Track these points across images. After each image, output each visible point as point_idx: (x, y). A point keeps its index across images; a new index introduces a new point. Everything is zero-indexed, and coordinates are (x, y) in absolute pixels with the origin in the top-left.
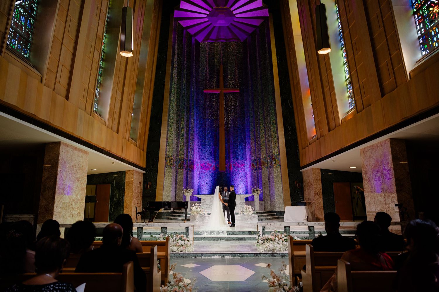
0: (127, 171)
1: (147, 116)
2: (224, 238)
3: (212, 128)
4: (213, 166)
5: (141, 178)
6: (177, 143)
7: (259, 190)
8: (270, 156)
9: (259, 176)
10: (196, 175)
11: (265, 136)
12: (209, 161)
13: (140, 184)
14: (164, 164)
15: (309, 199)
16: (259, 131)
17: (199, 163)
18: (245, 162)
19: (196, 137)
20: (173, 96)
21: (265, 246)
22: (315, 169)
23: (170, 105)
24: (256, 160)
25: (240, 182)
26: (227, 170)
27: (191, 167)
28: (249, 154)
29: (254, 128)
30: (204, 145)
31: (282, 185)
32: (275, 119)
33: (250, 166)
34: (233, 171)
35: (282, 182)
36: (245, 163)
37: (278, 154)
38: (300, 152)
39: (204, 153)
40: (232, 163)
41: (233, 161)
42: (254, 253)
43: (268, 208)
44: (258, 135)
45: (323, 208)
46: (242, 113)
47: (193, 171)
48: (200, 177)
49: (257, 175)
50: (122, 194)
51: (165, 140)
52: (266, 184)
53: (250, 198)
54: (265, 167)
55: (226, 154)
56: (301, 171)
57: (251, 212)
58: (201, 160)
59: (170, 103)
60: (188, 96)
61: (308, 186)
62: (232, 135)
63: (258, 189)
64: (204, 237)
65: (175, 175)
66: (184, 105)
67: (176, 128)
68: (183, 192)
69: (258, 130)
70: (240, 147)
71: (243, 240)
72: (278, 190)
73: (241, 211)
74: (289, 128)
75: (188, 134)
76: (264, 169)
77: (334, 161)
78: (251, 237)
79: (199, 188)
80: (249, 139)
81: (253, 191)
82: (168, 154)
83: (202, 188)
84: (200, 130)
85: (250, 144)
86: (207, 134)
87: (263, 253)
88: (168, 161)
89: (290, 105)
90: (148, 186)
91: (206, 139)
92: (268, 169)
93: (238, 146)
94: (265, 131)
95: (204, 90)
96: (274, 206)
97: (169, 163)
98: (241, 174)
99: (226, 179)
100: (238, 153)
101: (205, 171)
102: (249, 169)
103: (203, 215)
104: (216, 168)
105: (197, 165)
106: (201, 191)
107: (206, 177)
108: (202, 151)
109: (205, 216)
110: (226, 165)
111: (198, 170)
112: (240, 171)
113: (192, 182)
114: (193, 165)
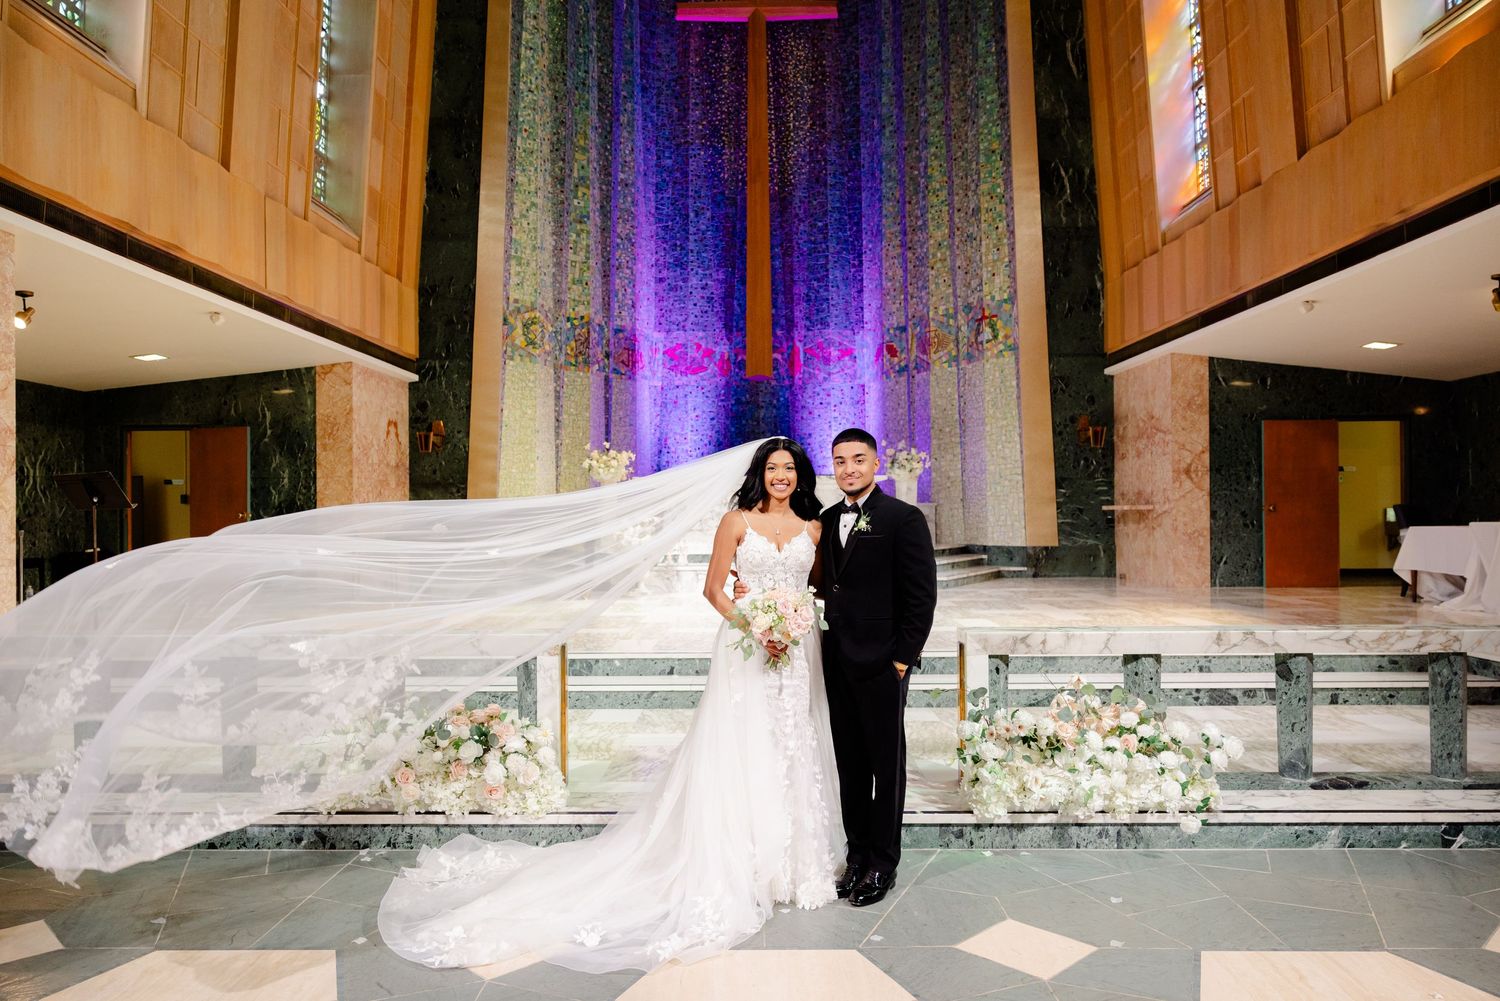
0: (322, 367)
1: (409, 114)
3: (715, 188)
4: (718, 357)
5: (400, 406)
6: (558, 251)
7: (916, 457)
8: (969, 307)
9: (917, 398)
10: (646, 393)
11: (951, 220)
12: (701, 334)
13: (392, 429)
14: (500, 340)
15: (1139, 494)
16: (924, 198)
17: (661, 346)
18: (858, 338)
19: (648, 229)
20: (529, 23)
21: (1016, 785)
22: (1186, 356)
23: (519, 65)
24: (904, 329)
25: (833, 423)
26: (778, 374)
27: (623, 362)
28: (874, 305)
29: (901, 183)
30: (680, 264)
31: (1020, 436)
32: (999, 136)
33: (879, 354)
34: (807, 376)
35: (1020, 423)
36: (858, 342)
37: (1006, 297)
38: (1109, 286)
39: (681, 300)
40: (799, 344)
41: (805, 337)
42: (941, 825)
43: (951, 535)
44: (917, 218)
45: (1207, 533)
46: (848, 118)
47: (632, 377)
48: (664, 405)
49: (910, 392)
50: (305, 470)
51: (502, 230)
52: (948, 430)
54: (944, 359)
55: (774, 306)
56: (1108, 371)
58: (668, 331)
59: (518, 57)
60: (603, 35)
61: (1140, 436)
62: (800, 220)
63: (913, 451)
64: (654, 692)
65: (552, 394)
66: (586, 72)
67: (549, 179)
68: (586, 464)
69: (917, 193)
70: (836, 274)
72: (1003, 458)
74: (1063, 173)
75: (605, 213)
76: (942, 367)
77: (1312, 308)
80: (878, 234)
81: (893, 463)
82: (513, 295)
83: (675, 453)
84: (660, 196)
85: (880, 261)
86: (692, 215)
87: (996, 821)
88: (519, 330)
89: (1073, 66)
90: (427, 438)
91: (688, 238)
92: (957, 365)
93: (827, 270)
94: (950, 194)
95: (675, 8)
96: (981, 525)
97: (522, 338)
98: (840, 393)
99: (774, 411)
100: (828, 299)
101: (685, 379)
102: (874, 372)
103: (672, 563)
104: (734, 363)
105: (652, 350)
106: (668, 462)
107: (690, 405)
108: (671, 289)
109: (678, 571)
110: (774, 352)
111: (654, 374)
112: (835, 376)
113: (631, 425)
114: (634, 350)
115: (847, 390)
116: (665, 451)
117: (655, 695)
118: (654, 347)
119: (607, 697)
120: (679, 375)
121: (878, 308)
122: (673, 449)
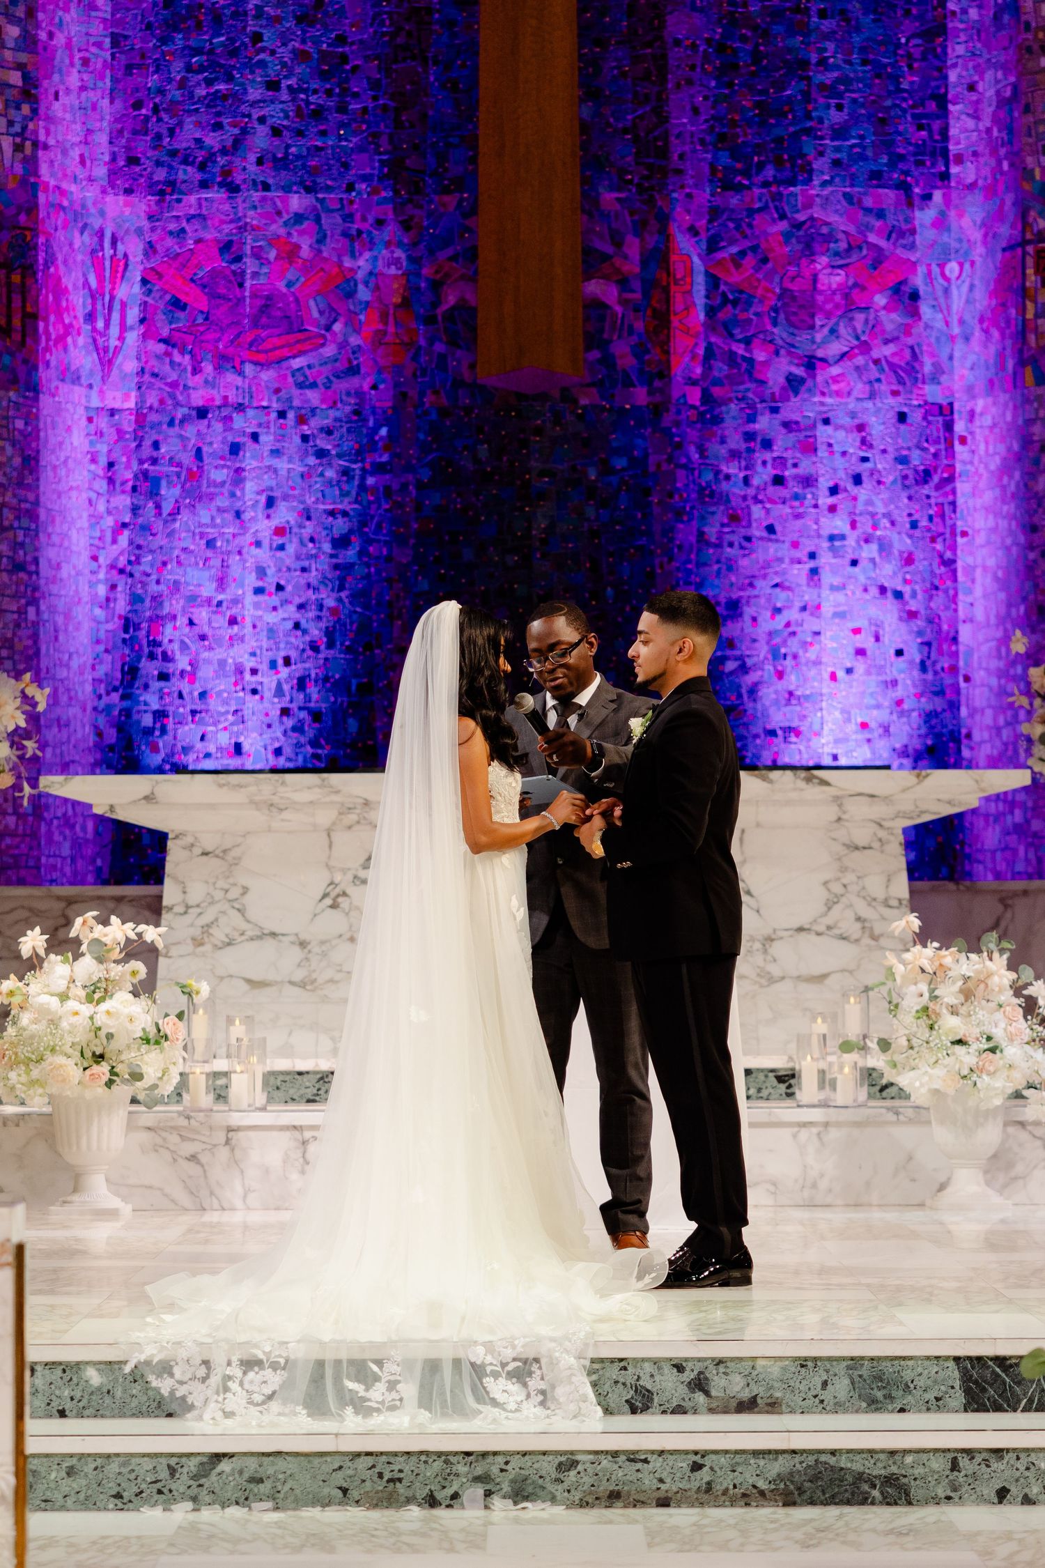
2: (548, 1467)
4: (364, 294)
10: (78, 441)
12: (296, 202)
17: (134, 249)
18: (924, 217)
25: (825, 559)
26: (608, 360)
28: (989, 86)
34: (720, 369)
36: (925, 235)
39: (216, 67)
47: (21, 375)
48: (146, 485)
53: (991, 837)
57: (1012, 1052)
58: (165, 191)
64: (218, 1457)
71: (864, 1501)
73: (846, 1047)
78: (998, 1452)
79: (130, 674)
83: (192, 678)
98: (857, 437)
99: (590, 512)
100: (805, 64)
101: (231, 384)
102: (993, 349)
103: (206, 1100)
104: (429, 320)
105: (98, 264)
106: (160, 715)
107: (250, 486)
108: (172, 26)
109: (230, 1129)
110: (588, 277)
111: (107, 361)
112: (835, 370)
113: (18, 567)
114: (29, 270)
115: (879, 428)
116: (149, 668)
117: (225, 1466)
118: (108, 252)
119: (70, 1472)
120: (208, 367)
121: (1002, 102)
122: (182, 663)
